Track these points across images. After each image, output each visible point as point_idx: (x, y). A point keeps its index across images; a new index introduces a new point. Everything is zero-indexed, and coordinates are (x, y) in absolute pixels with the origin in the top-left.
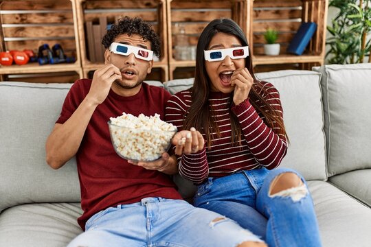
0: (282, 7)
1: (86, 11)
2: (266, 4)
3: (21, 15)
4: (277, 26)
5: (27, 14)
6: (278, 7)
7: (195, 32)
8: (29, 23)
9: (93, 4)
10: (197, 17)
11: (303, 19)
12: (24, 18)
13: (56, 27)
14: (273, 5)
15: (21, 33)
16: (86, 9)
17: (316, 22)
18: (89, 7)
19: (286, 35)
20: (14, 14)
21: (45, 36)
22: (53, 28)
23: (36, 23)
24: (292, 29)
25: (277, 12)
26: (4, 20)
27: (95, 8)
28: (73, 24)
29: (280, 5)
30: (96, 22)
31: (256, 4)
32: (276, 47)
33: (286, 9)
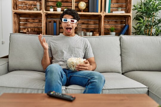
0: (117, 20)
1: (48, 19)
2: (112, 19)
3: (26, 19)
4: (116, 26)
5: (28, 19)
6: (116, 20)
7: (85, 27)
8: (29, 22)
9: (50, 16)
10: (86, 22)
11: (125, 24)
12: (27, 20)
13: (37, 24)
14: (114, 19)
15: (26, 25)
16: (48, 18)
18: (49, 17)
19: (119, 30)
20: (24, 19)
21: (33, 26)
22: (36, 24)
23: (31, 22)
24: (121, 28)
25: (116, 22)
26: (21, 20)
27: (51, 18)
28: (42, 23)
29: (117, 19)
30: (50, 22)
31: (108, 19)
32: (114, 33)
33: (119, 21)
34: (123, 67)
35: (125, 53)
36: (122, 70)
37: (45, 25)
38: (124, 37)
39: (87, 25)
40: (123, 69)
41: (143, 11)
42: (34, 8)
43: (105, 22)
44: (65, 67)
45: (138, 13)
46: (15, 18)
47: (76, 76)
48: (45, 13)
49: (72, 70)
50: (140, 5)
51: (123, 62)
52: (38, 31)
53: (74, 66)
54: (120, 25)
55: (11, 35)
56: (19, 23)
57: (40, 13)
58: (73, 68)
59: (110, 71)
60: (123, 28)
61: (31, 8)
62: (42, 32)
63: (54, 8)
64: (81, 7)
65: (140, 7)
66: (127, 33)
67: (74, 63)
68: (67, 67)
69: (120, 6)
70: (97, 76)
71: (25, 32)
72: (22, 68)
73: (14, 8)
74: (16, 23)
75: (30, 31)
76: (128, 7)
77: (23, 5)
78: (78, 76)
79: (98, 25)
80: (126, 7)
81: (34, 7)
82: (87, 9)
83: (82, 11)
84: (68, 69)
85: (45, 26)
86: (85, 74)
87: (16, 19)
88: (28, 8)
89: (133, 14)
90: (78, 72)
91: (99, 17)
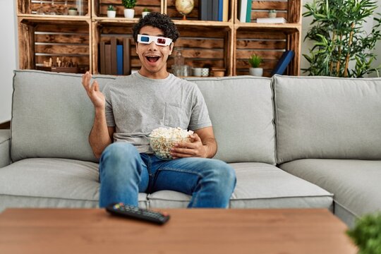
0: (268, 39)
1: (102, 35)
2: (254, 36)
3: (50, 35)
4: (264, 54)
5: (55, 35)
6: (265, 39)
7: (192, 56)
8: (56, 42)
9: (108, 29)
10: (194, 44)
11: (287, 50)
12: (53, 38)
13: (77, 47)
14: (261, 37)
15: (49, 50)
16: (103, 33)
17: (294, 51)
18: (105, 32)
19: (272, 62)
20: (45, 35)
21: (68, 53)
22: (74, 47)
23: (62, 43)
24: (277, 57)
25: (264, 43)
26: (37, 39)
27: (110, 33)
28: (88, 45)
30: (108, 43)
31: (246, 36)
32: (259, 71)
33: (271, 41)
34: (279, 150)
35: (284, 117)
36: (277, 157)
37: (97, 50)
38: (283, 80)
39: (197, 51)
40: (279, 155)
41: (329, 17)
42: (70, 9)
43: (238, 43)
44: (145, 150)
45: (316, 24)
46: (23, 33)
47: (171, 169)
48: (96, 22)
49: (161, 157)
50: (321, 4)
51: (280, 138)
52: (79, 63)
53: (165, 147)
54: (273, 52)
55: (17, 73)
56: (34, 45)
57: (85, 21)
58: (163, 152)
59: (249, 160)
60: (280, 59)
61: (62, 8)
62: (89, 66)
63: (117, 10)
64: (181, 7)
65: (322, 8)
66: (291, 71)
67: (165, 141)
68: (150, 149)
69: (275, 5)
70: (217, 168)
71: (47, 66)
72: (43, 151)
73: (20, 9)
74: (26, 45)
75: (61, 64)
76: (293, 8)
77: (42, 2)
78: (175, 169)
79: (222, 51)
80: (288, 9)
81: (69, 5)
82: (196, 13)
83: (185, 17)
84: (152, 155)
85: (97, 54)
86: (191, 166)
87: (25, 35)
88: (55, 9)
89: (303, 25)
90: (174, 162)
91: (223, 33)
